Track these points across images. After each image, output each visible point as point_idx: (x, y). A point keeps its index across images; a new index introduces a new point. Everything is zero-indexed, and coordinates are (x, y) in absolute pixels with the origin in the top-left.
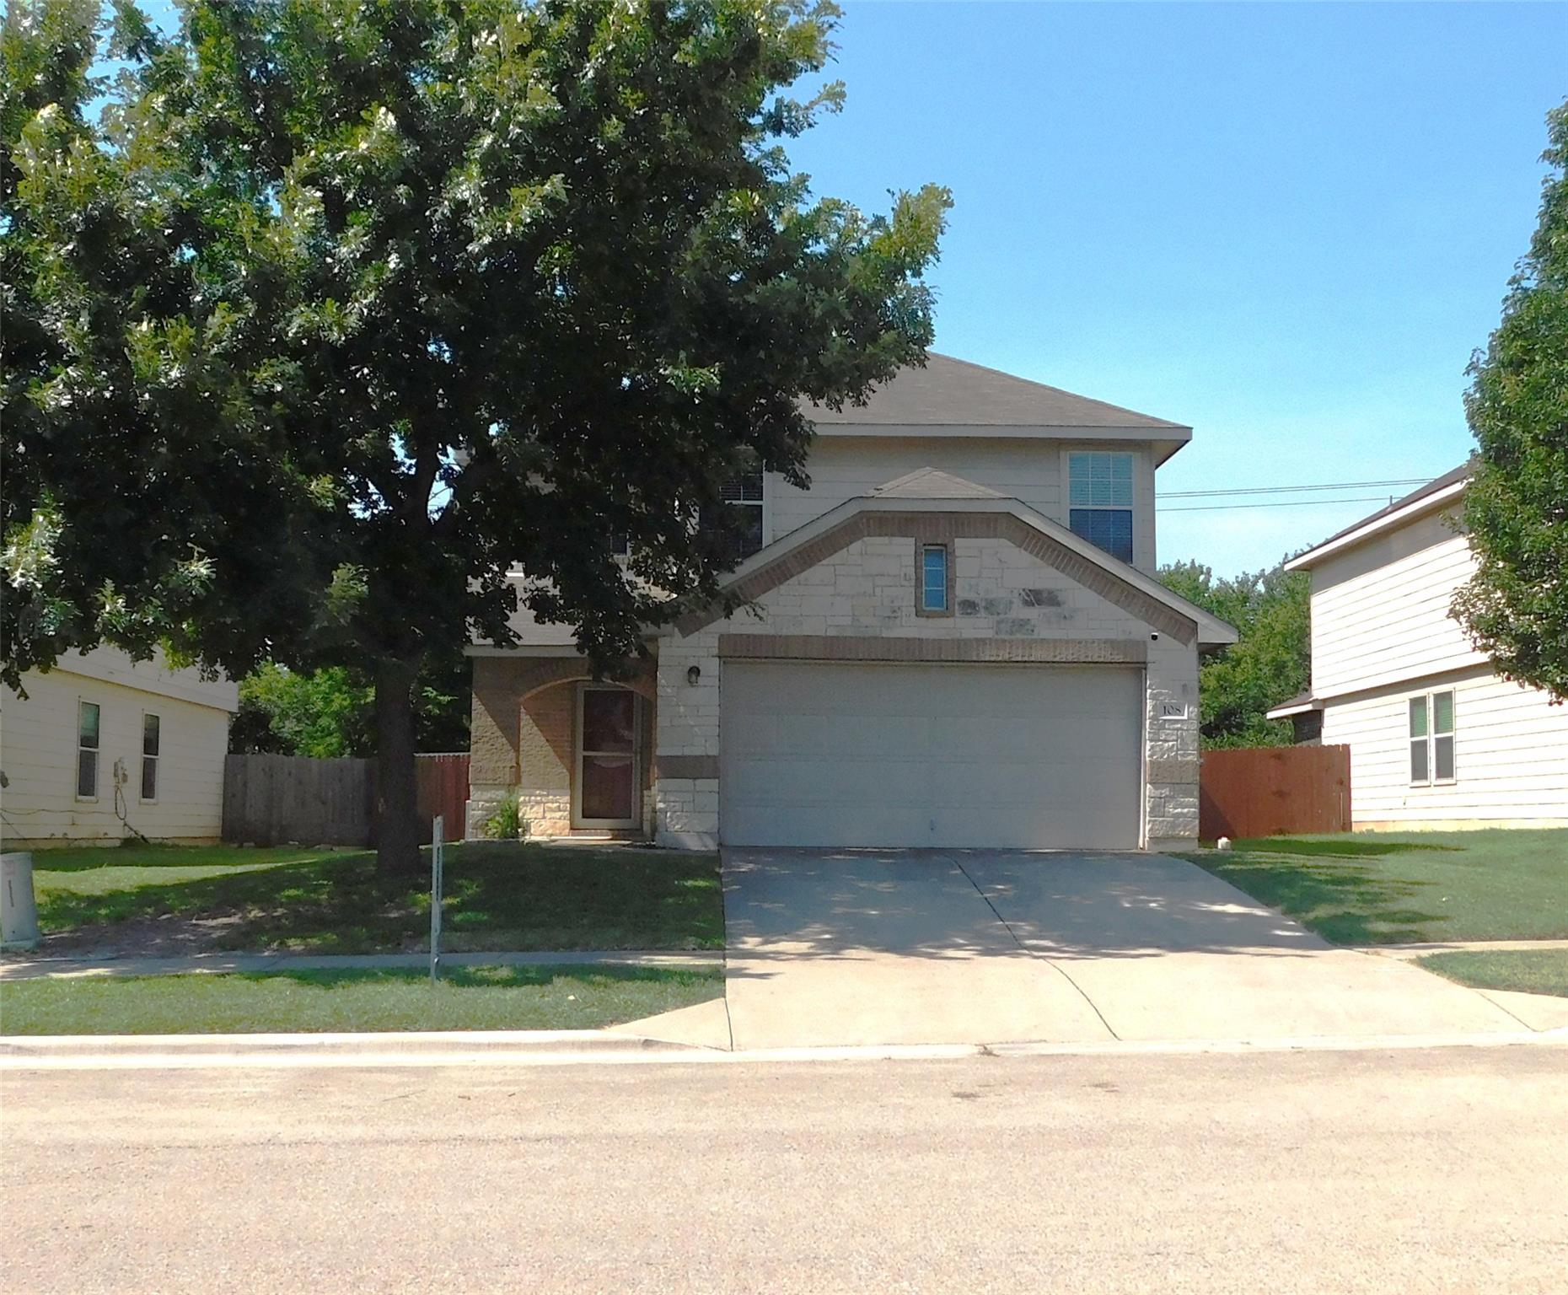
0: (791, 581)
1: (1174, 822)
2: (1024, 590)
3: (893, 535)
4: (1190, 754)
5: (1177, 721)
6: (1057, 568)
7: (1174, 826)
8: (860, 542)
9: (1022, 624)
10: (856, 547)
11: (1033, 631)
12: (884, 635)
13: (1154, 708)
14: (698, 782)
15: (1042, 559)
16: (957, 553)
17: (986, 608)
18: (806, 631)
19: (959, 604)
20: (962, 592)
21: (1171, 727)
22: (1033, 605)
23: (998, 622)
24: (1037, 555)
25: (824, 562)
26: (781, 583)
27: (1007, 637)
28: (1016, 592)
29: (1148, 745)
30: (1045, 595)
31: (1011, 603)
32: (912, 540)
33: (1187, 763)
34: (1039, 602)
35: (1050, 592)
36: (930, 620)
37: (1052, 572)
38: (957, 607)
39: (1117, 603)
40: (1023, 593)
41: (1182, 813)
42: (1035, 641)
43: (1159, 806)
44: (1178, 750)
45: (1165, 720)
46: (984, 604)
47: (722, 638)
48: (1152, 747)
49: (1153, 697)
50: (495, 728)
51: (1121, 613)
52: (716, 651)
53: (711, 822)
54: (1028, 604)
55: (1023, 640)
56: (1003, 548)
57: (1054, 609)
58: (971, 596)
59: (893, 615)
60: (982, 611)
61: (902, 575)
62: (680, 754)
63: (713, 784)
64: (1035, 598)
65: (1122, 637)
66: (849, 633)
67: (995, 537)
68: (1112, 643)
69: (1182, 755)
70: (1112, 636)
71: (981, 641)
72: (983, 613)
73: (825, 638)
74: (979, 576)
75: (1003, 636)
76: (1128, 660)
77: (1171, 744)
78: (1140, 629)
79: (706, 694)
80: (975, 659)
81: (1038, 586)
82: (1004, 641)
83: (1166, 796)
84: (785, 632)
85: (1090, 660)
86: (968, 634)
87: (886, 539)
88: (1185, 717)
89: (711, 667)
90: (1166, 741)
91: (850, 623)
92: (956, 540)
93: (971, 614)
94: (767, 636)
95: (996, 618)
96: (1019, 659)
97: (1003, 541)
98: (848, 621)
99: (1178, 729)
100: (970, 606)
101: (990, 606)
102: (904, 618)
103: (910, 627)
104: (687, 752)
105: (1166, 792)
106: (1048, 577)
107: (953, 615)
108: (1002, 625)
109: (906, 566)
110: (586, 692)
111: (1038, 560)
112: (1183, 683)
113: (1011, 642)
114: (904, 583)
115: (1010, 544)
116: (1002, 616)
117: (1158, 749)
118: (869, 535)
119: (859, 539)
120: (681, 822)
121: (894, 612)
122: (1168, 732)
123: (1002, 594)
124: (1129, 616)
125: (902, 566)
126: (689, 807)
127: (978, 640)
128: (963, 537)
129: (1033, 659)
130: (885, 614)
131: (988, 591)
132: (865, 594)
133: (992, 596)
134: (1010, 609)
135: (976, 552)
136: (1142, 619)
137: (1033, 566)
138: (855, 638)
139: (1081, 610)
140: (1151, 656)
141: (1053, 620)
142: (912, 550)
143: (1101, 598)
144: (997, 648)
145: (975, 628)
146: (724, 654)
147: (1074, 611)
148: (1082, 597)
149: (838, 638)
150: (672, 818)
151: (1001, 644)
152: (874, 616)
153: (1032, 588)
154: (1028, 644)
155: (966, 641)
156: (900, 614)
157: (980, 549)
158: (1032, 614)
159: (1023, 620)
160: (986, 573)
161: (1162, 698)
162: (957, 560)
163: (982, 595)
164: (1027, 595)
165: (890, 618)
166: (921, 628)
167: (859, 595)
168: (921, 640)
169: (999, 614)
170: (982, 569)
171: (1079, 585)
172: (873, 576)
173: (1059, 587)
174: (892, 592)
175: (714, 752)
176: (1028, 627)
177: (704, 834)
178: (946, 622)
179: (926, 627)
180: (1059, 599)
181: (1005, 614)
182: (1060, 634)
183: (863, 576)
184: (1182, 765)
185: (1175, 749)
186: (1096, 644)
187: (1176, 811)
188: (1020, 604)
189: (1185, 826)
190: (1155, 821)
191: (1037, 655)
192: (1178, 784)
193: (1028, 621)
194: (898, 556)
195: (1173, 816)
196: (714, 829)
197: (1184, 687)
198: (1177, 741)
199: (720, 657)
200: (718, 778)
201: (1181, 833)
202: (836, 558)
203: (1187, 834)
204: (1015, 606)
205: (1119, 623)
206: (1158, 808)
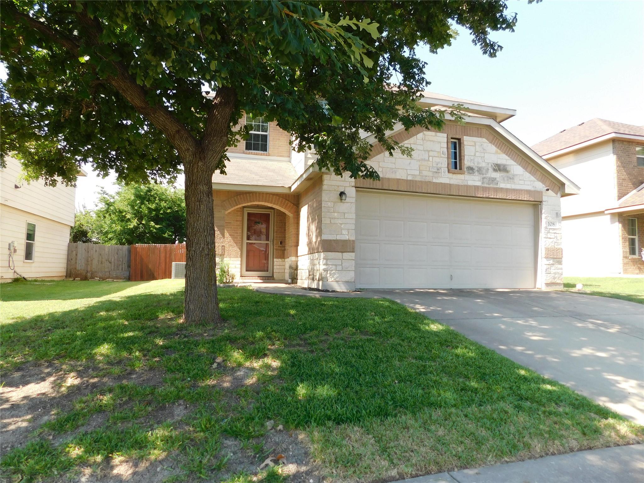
1: (554, 276)
2: (493, 164)
3: (437, 132)
4: (559, 245)
5: (554, 229)
6: (507, 155)
7: (554, 278)
8: (422, 133)
9: (493, 180)
10: (420, 136)
11: (497, 183)
12: (434, 181)
13: (545, 222)
14: (345, 254)
15: (500, 150)
16: (465, 143)
17: (478, 171)
18: (398, 177)
19: (466, 168)
20: (467, 162)
21: (552, 232)
22: (497, 171)
23: (483, 178)
24: (498, 148)
27: (488, 186)
28: (490, 166)
30: (502, 167)
31: (488, 169)
32: (445, 135)
33: (559, 249)
34: (500, 170)
35: (504, 166)
36: (454, 175)
37: (504, 156)
38: (465, 170)
39: (530, 173)
41: (557, 272)
42: (498, 188)
43: (548, 268)
46: (477, 169)
48: (543, 241)
49: (546, 218)
51: (532, 178)
52: (354, 184)
53: (351, 276)
54: (495, 170)
55: (493, 188)
56: (484, 143)
57: (506, 174)
58: (471, 165)
59: (438, 171)
61: (441, 152)
62: (334, 239)
63: (352, 255)
64: (499, 168)
65: (533, 189)
66: (418, 179)
67: (481, 137)
68: (528, 192)
69: (556, 245)
70: (529, 188)
71: (477, 188)
72: (476, 173)
73: (407, 181)
74: (475, 155)
75: (485, 185)
76: (536, 200)
77: (552, 240)
78: (540, 186)
79: (350, 207)
80: (474, 195)
81: (499, 162)
82: (486, 188)
83: (552, 264)
84: (388, 176)
85: (520, 199)
86: (470, 183)
87: (434, 133)
88: (557, 228)
89: (352, 192)
90: (550, 238)
91: (418, 174)
92: (465, 137)
93: (471, 173)
95: (482, 176)
96: (492, 197)
97: (484, 140)
98: (417, 173)
99: (554, 233)
100: (471, 169)
101: (480, 170)
102: (443, 173)
103: (445, 178)
104: (339, 238)
105: (551, 262)
106: (504, 159)
107: (464, 173)
108: (485, 180)
109: (443, 148)
110: (248, 214)
111: (498, 150)
112: (556, 212)
113: (489, 188)
114: (442, 156)
115: (487, 141)
116: (484, 176)
117: (547, 242)
118: (426, 131)
119: (422, 132)
120: (335, 276)
121: (438, 169)
122: (551, 234)
123: (483, 165)
124: (535, 180)
125: (441, 147)
126: (339, 268)
127: (475, 186)
128: (467, 136)
129: (498, 197)
130: (434, 171)
131: (478, 163)
132: (424, 160)
133: (480, 166)
134: (488, 172)
135: (473, 144)
136: (540, 181)
137: (496, 153)
138: (421, 182)
139: (517, 175)
140: (544, 199)
141: (506, 179)
142: (445, 140)
143: (524, 170)
144: (483, 191)
145: (473, 180)
146: (356, 186)
147: (514, 175)
148: (517, 169)
149: (413, 181)
150: (330, 274)
151: (485, 189)
152: (429, 171)
153: (496, 162)
154: (497, 190)
155: (470, 186)
156: (440, 171)
157: (475, 142)
158: (497, 175)
159: (493, 178)
160: (477, 154)
161: (548, 218)
162: (465, 147)
163: (476, 165)
164: (495, 166)
165: (436, 172)
166: (450, 179)
167: (422, 160)
168: (450, 185)
169: (483, 174)
170: (476, 152)
171: (515, 164)
172: (429, 151)
173: (507, 164)
174: (437, 160)
175: (353, 238)
176: (495, 182)
177: (347, 282)
178: (461, 177)
179: (452, 178)
180: (508, 169)
181: (486, 174)
182: (508, 186)
183: (424, 151)
184: (557, 250)
185: (554, 242)
186: (523, 192)
187: (555, 271)
188: (492, 170)
189: (559, 278)
190: (547, 275)
191: (499, 195)
192: (555, 258)
193: (495, 179)
194: (439, 142)
195: (554, 273)
196: (353, 280)
197: (557, 214)
198: (554, 238)
199: (356, 188)
200: (354, 252)
201: (557, 281)
202: (411, 140)
203: (559, 281)
204: (490, 171)
205: (532, 182)
206: (548, 270)
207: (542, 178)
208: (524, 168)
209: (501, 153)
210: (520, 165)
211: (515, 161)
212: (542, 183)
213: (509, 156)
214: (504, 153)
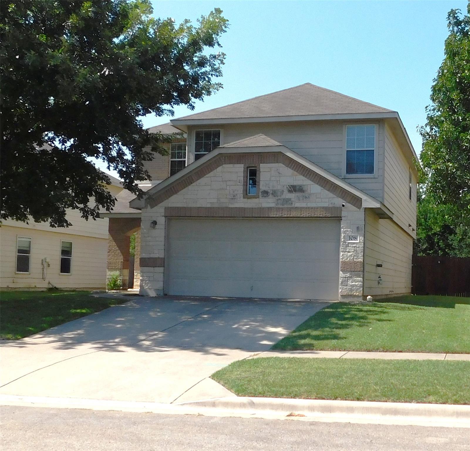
0: (193, 184)
1: (351, 288)
2: (289, 186)
3: (234, 163)
4: (359, 258)
5: (354, 243)
6: (303, 176)
7: (351, 290)
8: (221, 167)
9: (288, 201)
10: (220, 169)
11: (292, 203)
12: (230, 206)
13: (344, 237)
14: (156, 268)
15: (297, 172)
16: (261, 170)
17: (272, 194)
18: (199, 205)
19: (261, 192)
20: (262, 186)
21: (351, 246)
22: (292, 192)
23: (277, 200)
24: (295, 170)
25: (207, 176)
26: (189, 185)
27: (281, 206)
28: (285, 188)
29: (341, 254)
30: (297, 188)
31: (283, 191)
32: (242, 165)
33: (358, 262)
34: (295, 191)
35: (300, 186)
36: (249, 200)
37: (301, 177)
38: (260, 194)
39: (329, 190)
40: (288, 187)
41: (355, 285)
42: (293, 208)
43: (345, 281)
44: (354, 256)
45: (349, 243)
46: (272, 192)
47: (167, 209)
48: (343, 255)
49: (344, 232)
50: (116, 247)
51: (331, 195)
52: (163, 214)
53: (160, 285)
54: (290, 191)
55: (287, 208)
56: (281, 167)
57: (301, 194)
58: (266, 188)
59: (234, 197)
60: (271, 195)
61: (238, 180)
62: (149, 257)
63: (161, 269)
64: (294, 189)
65: (331, 206)
66: (216, 206)
67: (277, 162)
68: (326, 209)
69: (356, 259)
70: (326, 205)
71: (270, 209)
72: (271, 196)
73: (206, 208)
74: (270, 180)
76: (333, 216)
77: (351, 253)
78: (339, 202)
79: (160, 232)
80: (267, 216)
81: (295, 184)
82: (279, 208)
83: (348, 277)
84: (190, 206)
85: (316, 216)
86: (265, 205)
87: (231, 165)
88: (358, 241)
89: (161, 221)
90: (349, 252)
91: (216, 201)
92: (261, 165)
93: (266, 196)
94: (183, 207)
95: (277, 198)
96: (286, 216)
97: (281, 165)
98: (215, 201)
99: (354, 247)
100: (265, 193)
101: (274, 193)
102: (238, 199)
103: (241, 203)
104: (152, 256)
105: (348, 275)
106: (300, 180)
107: (259, 197)
108: (279, 201)
109: (240, 177)
111: (296, 173)
112: (357, 226)
113: (283, 208)
114: (239, 184)
115: (283, 165)
116: (279, 197)
117: (345, 256)
118: (225, 164)
119: (221, 165)
120: (149, 285)
122: (350, 248)
123: (279, 187)
124: (335, 196)
125: (238, 177)
126: (152, 279)
127: (268, 208)
128: (264, 163)
130: (231, 197)
131: (273, 186)
132: (223, 189)
133: (275, 189)
134: (283, 194)
135: (269, 170)
136: (340, 197)
137: (293, 175)
138: (219, 208)
139: (314, 194)
140: (343, 214)
141: (301, 198)
142: (242, 169)
143: (322, 188)
144: (277, 211)
145: (268, 203)
146: (166, 215)
147: (310, 194)
148: (314, 188)
149: (211, 208)
150: (145, 283)
151: (278, 209)
152: (226, 198)
153: (292, 184)
154: (290, 209)
155: (263, 208)
156: (236, 197)
157: (271, 168)
158: (292, 196)
159: (288, 199)
160: (273, 178)
161: (348, 233)
162: (261, 173)
163: (271, 188)
164: (290, 188)
165: (232, 199)
166: (245, 203)
167: (220, 189)
168: (245, 208)
170: (271, 176)
171: (313, 183)
172: (226, 181)
173: (304, 184)
174: (234, 188)
175: (162, 256)
176: (290, 202)
177: (156, 290)
178: (255, 200)
179: (247, 203)
180: (304, 189)
181: (281, 196)
182: (304, 205)
183: (222, 181)
184: (356, 263)
185: (353, 256)
186: (319, 209)
187: (353, 284)
188: (287, 192)
189: (357, 290)
190: (343, 288)
191: (293, 214)
192: (354, 271)
193: (290, 199)
194: (237, 172)
195: (351, 286)
196: (161, 288)
197: (358, 228)
198: (354, 252)
199: (165, 217)
200: (164, 266)
201: (355, 294)
202: (211, 174)
203: (357, 294)
204: (285, 193)
205: (330, 199)
206: (344, 282)
207: (342, 193)
208: (322, 186)
209: (298, 174)
210: (317, 184)
211: (312, 181)
212: (342, 199)
213: (306, 177)
214: (301, 174)
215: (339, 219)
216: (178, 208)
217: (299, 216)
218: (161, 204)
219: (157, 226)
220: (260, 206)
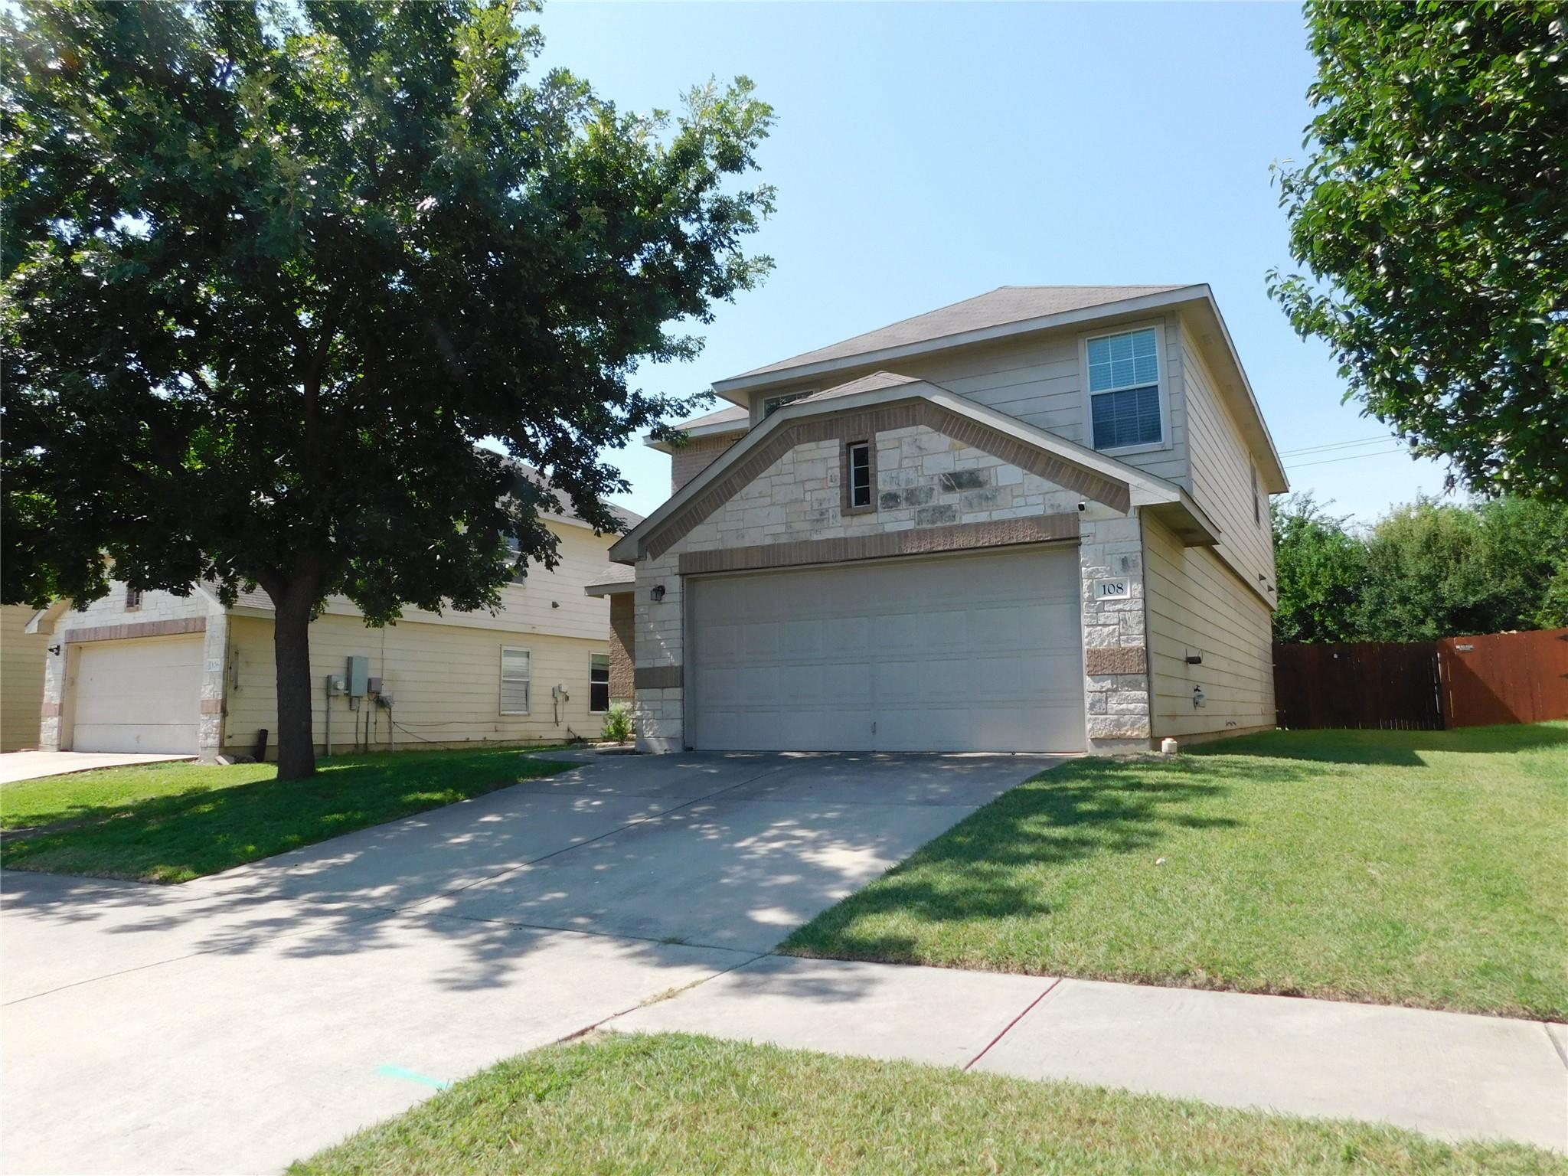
0: (737, 497)
1: (1118, 720)
2: (944, 475)
3: (820, 440)
4: (1135, 639)
5: (1117, 602)
6: (978, 447)
7: (1119, 725)
8: (792, 451)
9: (943, 511)
10: (788, 456)
11: (954, 517)
12: (813, 539)
13: (1090, 587)
14: (667, 691)
15: (961, 439)
16: (879, 446)
17: (907, 499)
18: (747, 543)
19: (881, 498)
20: (883, 483)
21: (1111, 609)
22: (954, 489)
23: (920, 512)
24: (956, 437)
25: (762, 475)
26: (727, 500)
27: (929, 526)
28: (936, 480)
29: (1086, 631)
30: (965, 477)
31: (932, 490)
32: (837, 442)
33: (1131, 650)
34: (960, 486)
35: (971, 473)
36: (854, 518)
37: (973, 451)
38: (879, 502)
39: (1042, 475)
40: (943, 478)
41: (1128, 710)
42: (957, 527)
43: (1100, 701)
44: (1120, 635)
45: (1103, 602)
46: (905, 495)
47: (684, 558)
48: (1090, 634)
49: (1090, 575)
51: (1048, 485)
52: (676, 570)
53: (675, 727)
54: (948, 488)
55: (944, 528)
56: (924, 433)
57: (975, 492)
58: (893, 488)
59: (822, 517)
60: (904, 502)
61: (829, 476)
62: (652, 666)
63: (675, 693)
64: (956, 481)
65: (1049, 512)
66: (784, 540)
67: (914, 424)
68: (1036, 521)
69: (1127, 641)
70: (1038, 511)
71: (904, 535)
72: (904, 504)
73: (763, 547)
74: (900, 467)
75: (926, 526)
76: (1057, 537)
77: (1112, 628)
78: (1068, 499)
79: (671, 611)
80: (897, 552)
81: (959, 467)
82: (925, 531)
83: (1108, 690)
84: (730, 546)
85: (1014, 541)
86: (891, 527)
87: (813, 445)
88: (1128, 596)
89: (674, 585)
90: (1105, 625)
91: (784, 530)
92: (877, 434)
93: (892, 507)
94: (715, 551)
95: (918, 508)
96: (941, 548)
97: (923, 428)
98: (782, 529)
99: (1119, 611)
100: (892, 499)
101: (912, 497)
102: (831, 520)
103: (841, 528)
104: (657, 664)
105: (1107, 684)
106: (971, 458)
107: (875, 510)
108: (924, 514)
109: (833, 468)
111: (958, 443)
112: (1123, 556)
113: (931, 530)
114: (830, 484)
115: (929, 429)
116: (923, 505)
117: (1096, 635)
118: (799, 443)
119: (790, 448)
120: (654, 728)
121: (822, 514)
122: (1107, 614)
123: (922, 482)
124: (1059, 487)
125: (828, 469)
126: (659, 714)
127: (899, 533)
128: (884, 429)
129: (955, 547)
130: (815, 518)
131: (908, 481)
132: (797, 501)
133: (913, 486)
134: (931, 497)
135: (896, 444)
136: (1072, 488)
137: (952, 448)
138: (790, 544)
139: (1005, 487)
140: (1084, 529)
141: (975, 502)
142: (837, 451)
143: (1025, 471)
144: (920, 539)
145: (897, 521)
146: (684, 572)
147: (997, 489)
148: (1007, 473)
149: (773, 546)
150: (647, 725)
151: (920, 534)
152: (805, 520)
153: (951, 470)
154: (950, 532)
155: (889, 534)
156: (827, 516)
157: (900, 439)
158: (954, 499)
159: (943, 507)
160: (906, 463)
161: (1099, 576)
162: (879, 454)
163: (903, 486)
164: (948, 479)
165: (818, 520)
166: (846, 527)
167: (792, 502)
168: (845, 539)
169: (919, 504)
170: (902, 459)
171: (1001, 462)
172: (803, 482)
173: (980, 466)
174: (821, 495)
175: (678, 663)
176: (949, 513)
177: (670, 739)
178: (871, 519)
179: (851, 526)
180: (981, 479)
181: (927, 502)
182: (982, 517)
183: (795, 483)
184: (1125, 653)
185: (1117, 634)
186: (1021, 523)
187: (1122, 707)
188: (941, 490)
189: (1133, 724)
190: (1095, 719)
191: (960, 542)
192: (1121, 674)
193: (949, 507)
194: (825, 459)
195: (1117, 713)
196: (679, 735)
197: (1124, 561)
198: (1119, 624)
199: (682, 575)
200: (682, 685)
201: (1129, 733)
202: (772, 470)
203: (1135, 733)
204: (935, 493)
205: (1047, 496)
206: (1098, 705)
207: (1078, 477)
208: (1025, 467)
209: (964, 445)
210: (1013, 462)
211: (1000, 457)
212: (1078, 491)
213: (983, 450)
214: (972, 444)
215: (1072, 543)
216: (706, 552)
217: (972, 545)
218: (672, 549)
219: (666, 598)
220: (881, 531)
